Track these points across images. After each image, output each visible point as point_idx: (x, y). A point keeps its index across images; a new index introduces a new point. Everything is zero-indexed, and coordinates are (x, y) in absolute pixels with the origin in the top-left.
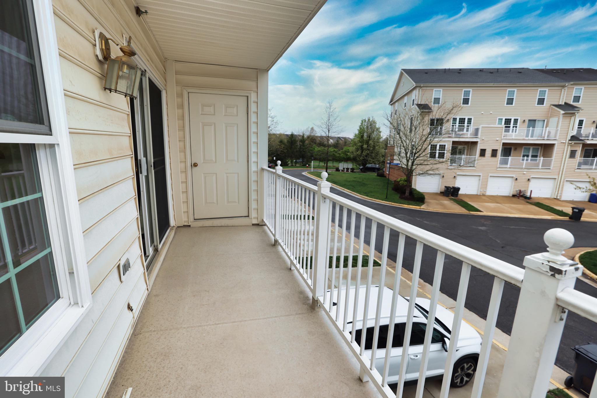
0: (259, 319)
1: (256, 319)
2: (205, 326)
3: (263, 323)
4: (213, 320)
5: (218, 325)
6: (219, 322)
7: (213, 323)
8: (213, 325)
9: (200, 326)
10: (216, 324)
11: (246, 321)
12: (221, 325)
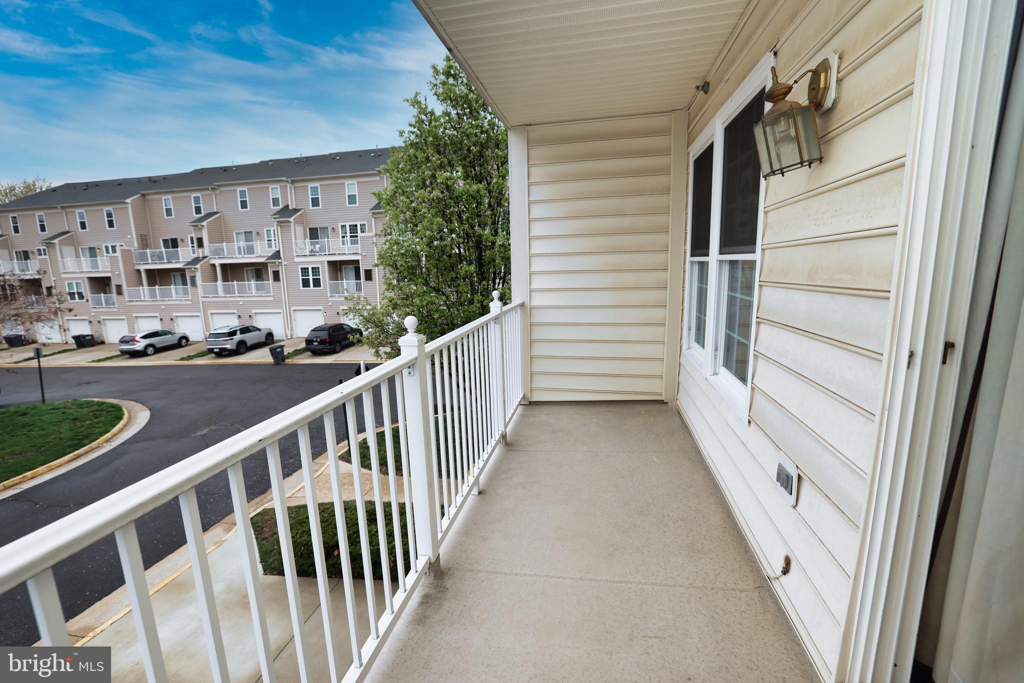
0: (548, 576)
1: (552, 577)
2: (645, 583)
3: (544, 569)
4: (631, 593)
5: (621, 579)
6: (619, 584)
7: (631, 586)
8: (631, 583)
9: (654, 584)
10: (626, 583)
11: (572, 578)
12: (617, 579)
